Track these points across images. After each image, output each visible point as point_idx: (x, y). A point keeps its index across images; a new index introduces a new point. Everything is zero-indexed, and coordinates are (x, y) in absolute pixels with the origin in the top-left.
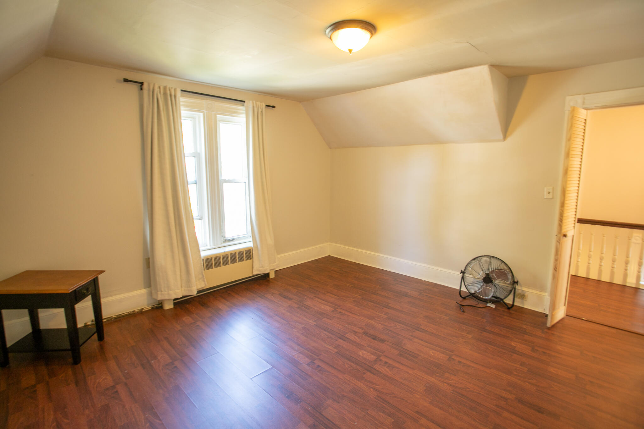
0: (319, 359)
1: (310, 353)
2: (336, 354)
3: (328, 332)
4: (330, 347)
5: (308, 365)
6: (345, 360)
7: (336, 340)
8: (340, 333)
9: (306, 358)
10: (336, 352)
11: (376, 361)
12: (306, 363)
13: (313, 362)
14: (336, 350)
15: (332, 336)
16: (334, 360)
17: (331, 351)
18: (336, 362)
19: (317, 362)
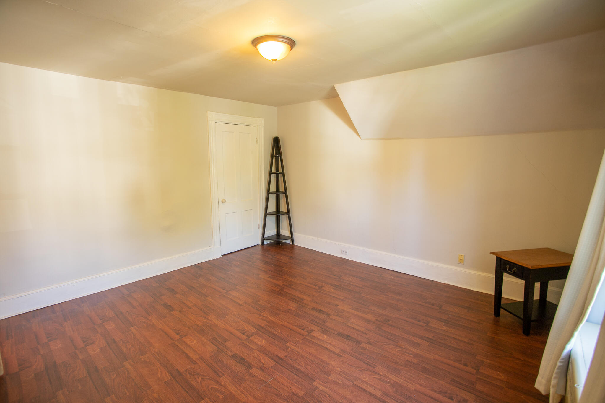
0: (303, 336)
1: (313, 340)
2: (288, 340)
3: (296, 368)
4: (294, 347)
5: (312, 331)
6: (280, 335)
7: (286, 356)
8: (280, 367)
9: (316, 336)
10: (287, 342)
11: (252, 335)
12: (314, 331)
13: (308, 332)
14: (288, 344)
15: (291, 362)
16: (290, 335)
17: (292, 344)
18: (288, 334)
19: (305, 333)
